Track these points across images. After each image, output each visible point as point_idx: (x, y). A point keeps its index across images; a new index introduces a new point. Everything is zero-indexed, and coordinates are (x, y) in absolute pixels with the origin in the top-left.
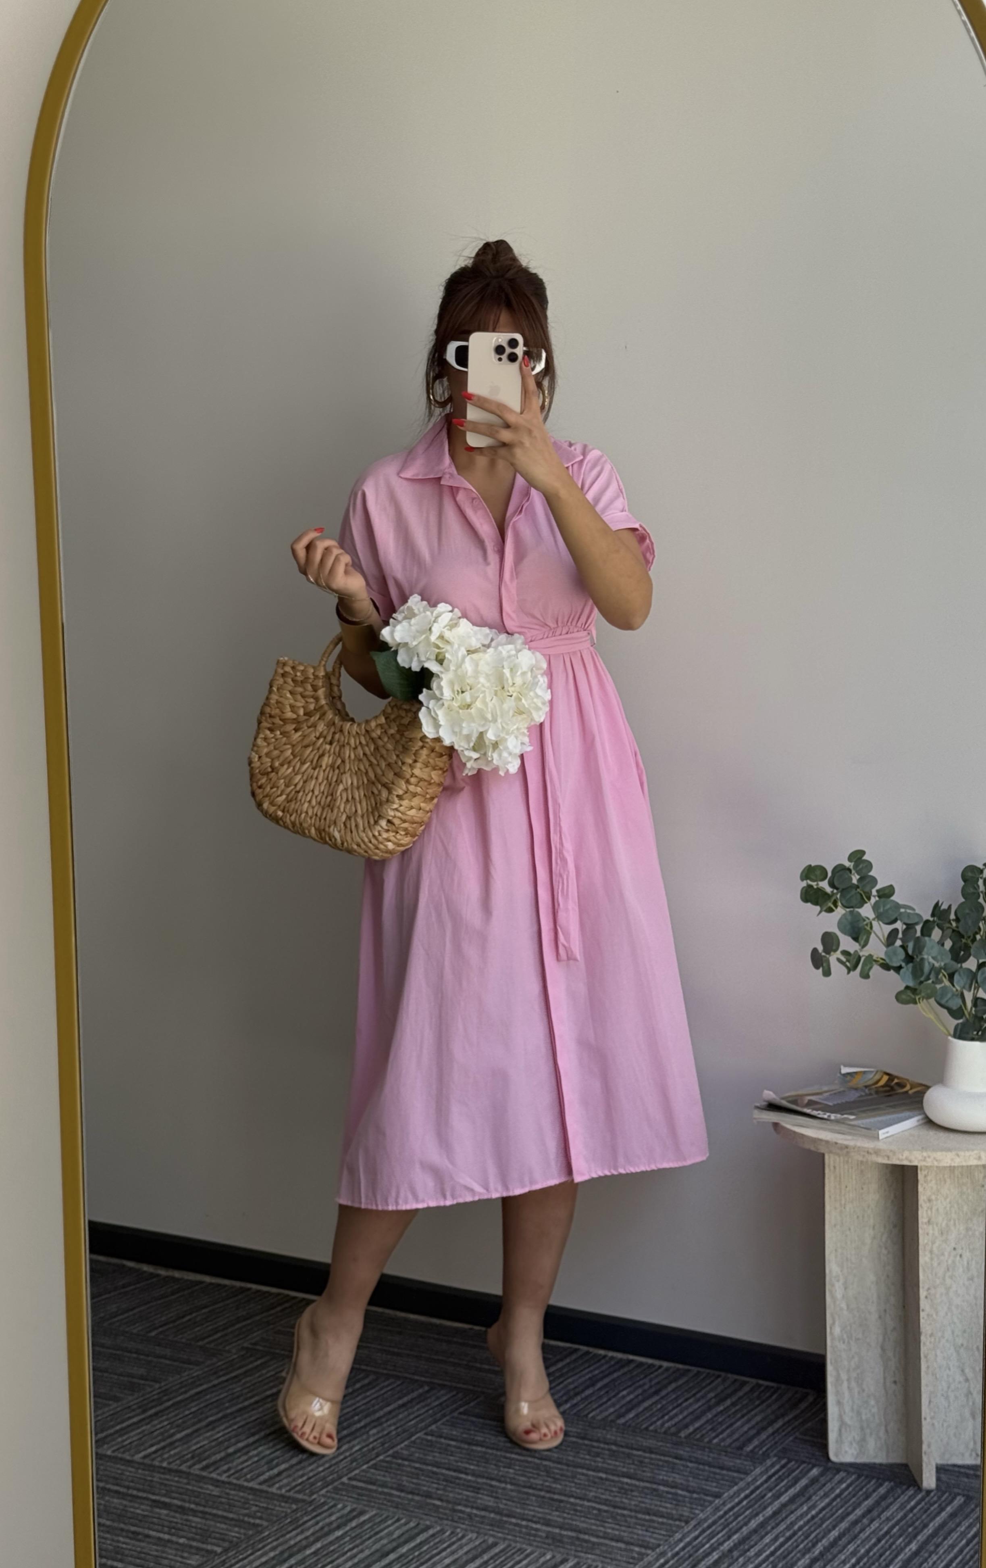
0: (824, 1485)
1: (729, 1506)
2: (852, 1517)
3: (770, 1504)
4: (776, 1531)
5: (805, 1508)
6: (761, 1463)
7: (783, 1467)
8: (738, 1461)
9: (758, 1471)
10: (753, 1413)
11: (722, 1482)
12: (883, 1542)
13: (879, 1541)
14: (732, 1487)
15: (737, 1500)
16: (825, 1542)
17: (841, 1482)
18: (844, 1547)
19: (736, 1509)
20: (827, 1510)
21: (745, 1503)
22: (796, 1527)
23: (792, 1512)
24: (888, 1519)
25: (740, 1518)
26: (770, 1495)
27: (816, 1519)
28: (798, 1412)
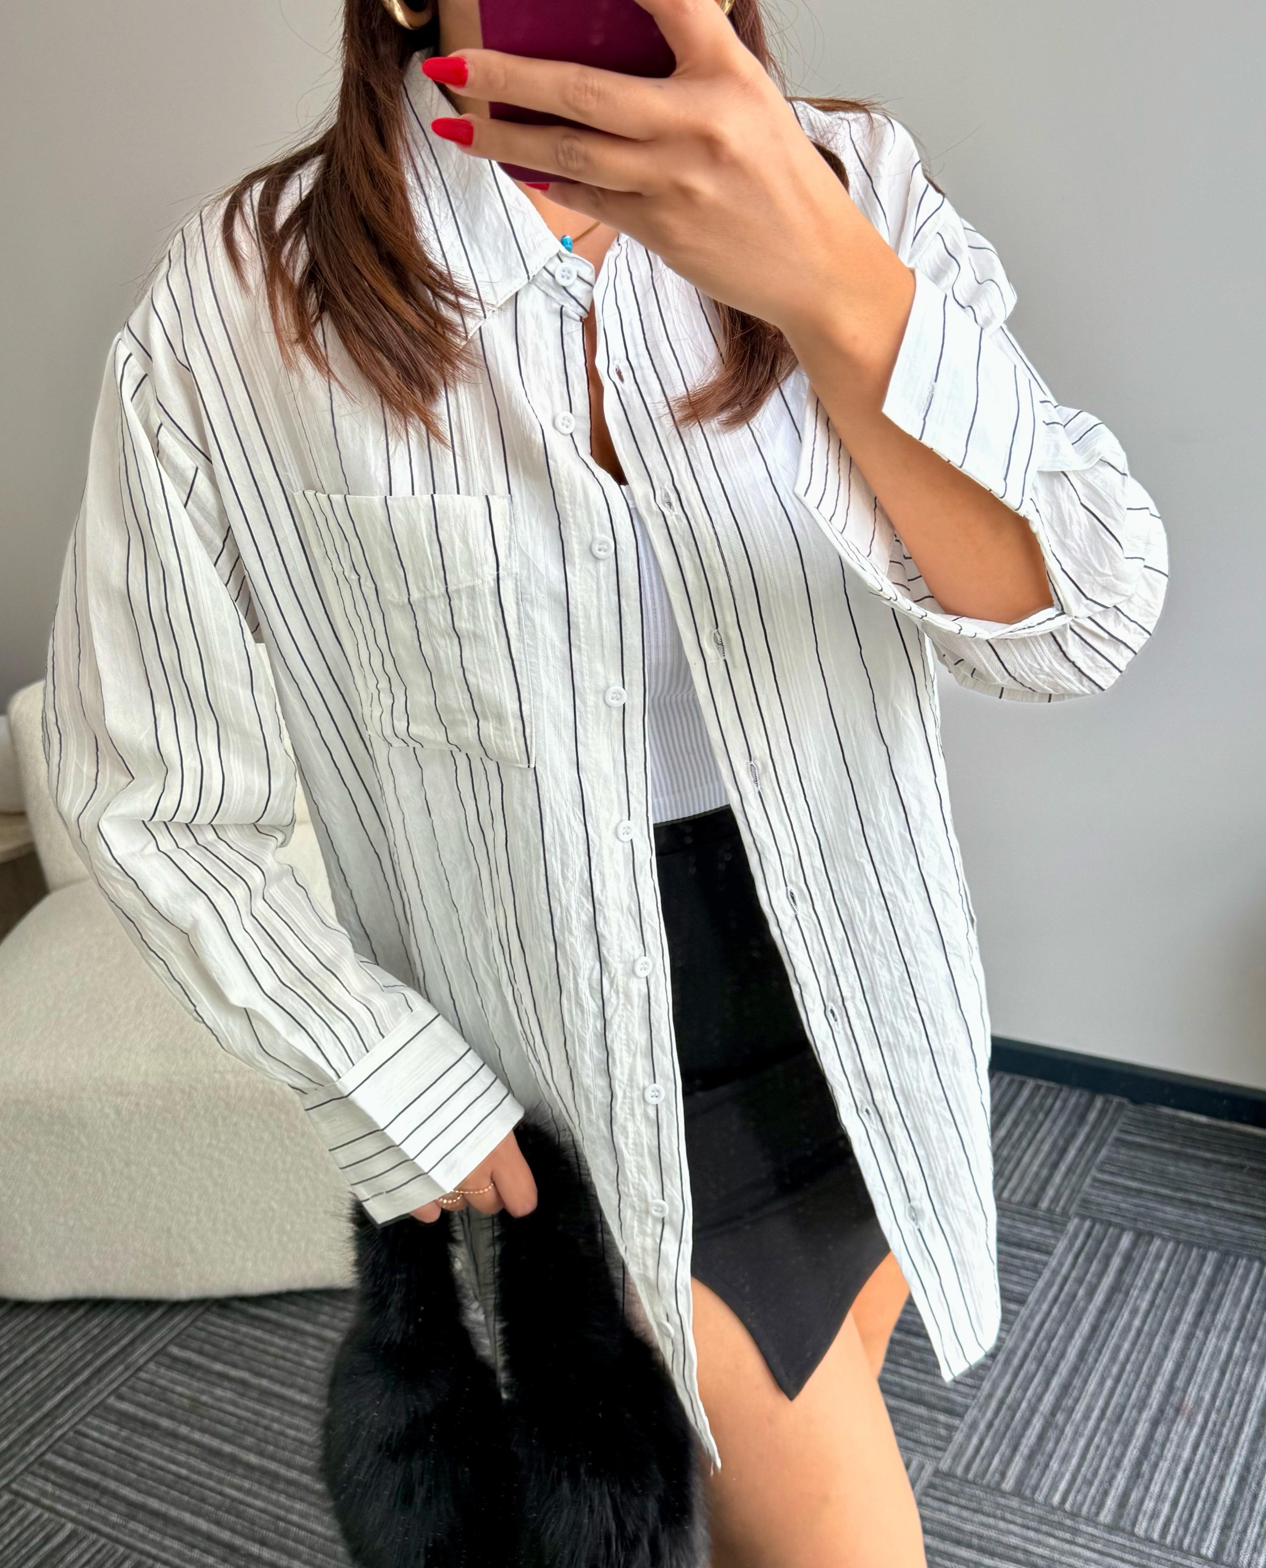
0: (1139, 1266)
1: (1038, 1319)
2: (1183, 1328)
3: (1085, 1309)
4: (1100, 1367)
5: (1126, 1315)
6: (1062, 1232)
7: (1088, 1235)
8: (1036, 1230)
9: (1061, 1246)
10: (1039, 1136)
11: (1024, 1272)
12: (1228, 1376)
13: (1223, 1373)
14: (1036, 1281)
15: (1045, 1307)
16: (1160, 1384)
17: (1158, 1257)
18: (1185, 1391)
19: (1047, 1325)
20: (1151, 1316)
21: (1055, 1311)
22: (1122, 1356)
23: (1112, 1325)
24: (1226, 1328)
25: (1054, 1344)
26: (1081, 1292)
27: (1143, 1336)
28: (1086, 1129)
